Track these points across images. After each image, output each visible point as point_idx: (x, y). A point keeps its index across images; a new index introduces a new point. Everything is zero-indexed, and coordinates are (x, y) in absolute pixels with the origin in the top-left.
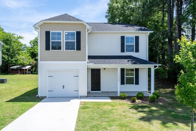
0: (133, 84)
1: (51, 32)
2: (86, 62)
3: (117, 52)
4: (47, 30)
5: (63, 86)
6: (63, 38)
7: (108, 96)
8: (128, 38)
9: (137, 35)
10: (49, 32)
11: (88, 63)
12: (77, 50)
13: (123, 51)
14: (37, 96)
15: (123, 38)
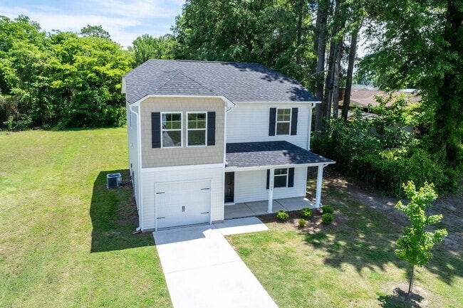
0: (285, 186)
1: (161, 113)
2: (223, 165)
3: (263, 135)
4: (155, 111)
5: (183, 207)
6: (184, 124)
7: (254, 214)
8: (281, 111)
9: (295, 107)
10: (158, 114)
11: (226, 166)
12: (208, 145)
13: (272, 133)
14: (138, 229)
15: (273, 111)
